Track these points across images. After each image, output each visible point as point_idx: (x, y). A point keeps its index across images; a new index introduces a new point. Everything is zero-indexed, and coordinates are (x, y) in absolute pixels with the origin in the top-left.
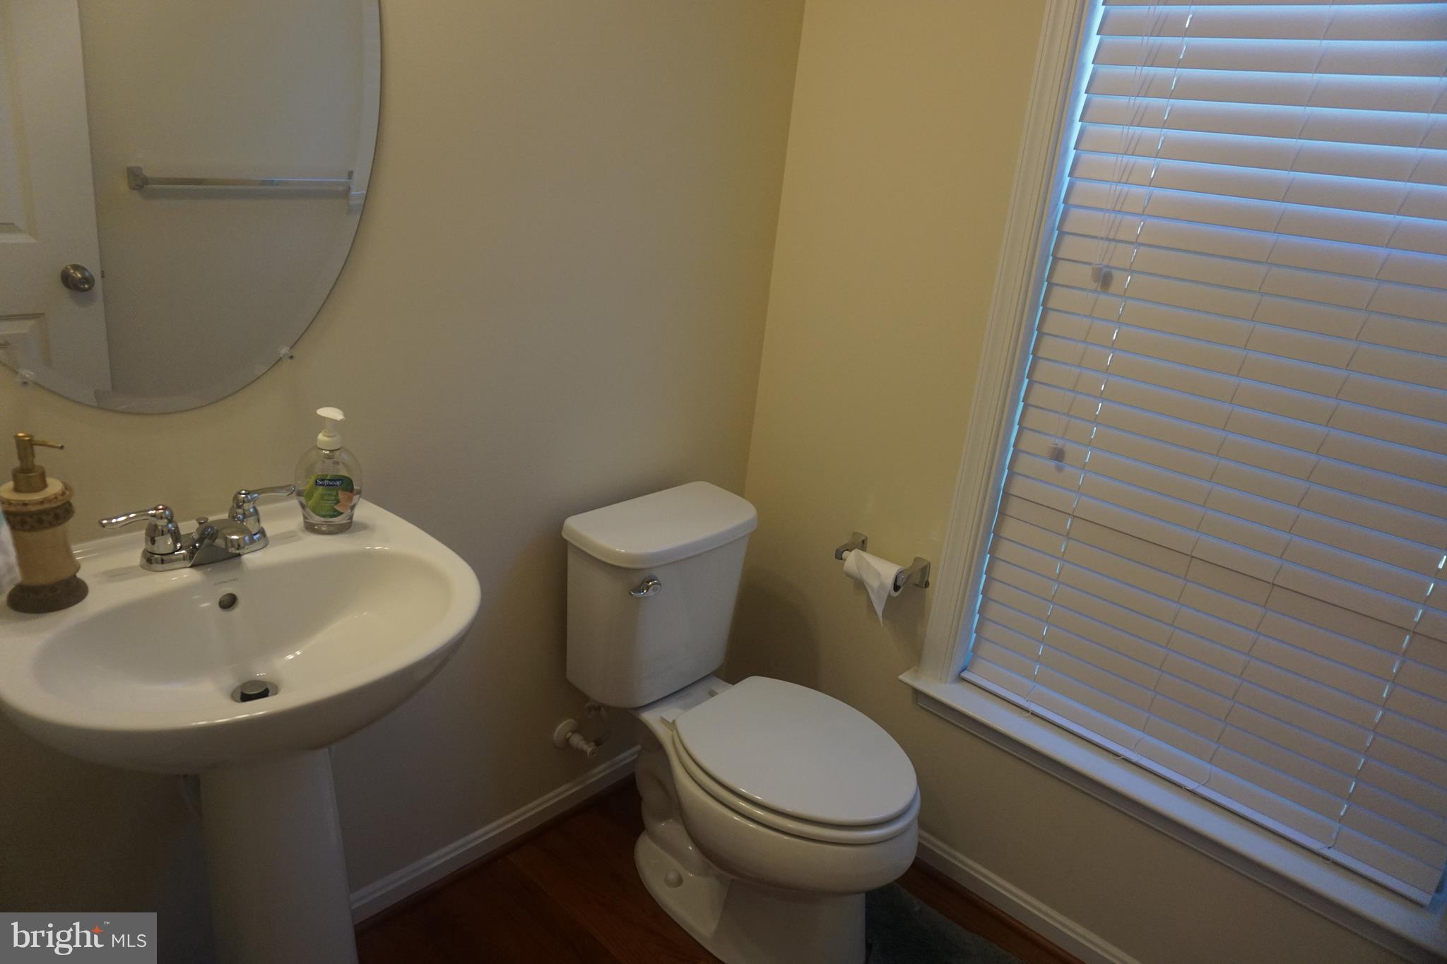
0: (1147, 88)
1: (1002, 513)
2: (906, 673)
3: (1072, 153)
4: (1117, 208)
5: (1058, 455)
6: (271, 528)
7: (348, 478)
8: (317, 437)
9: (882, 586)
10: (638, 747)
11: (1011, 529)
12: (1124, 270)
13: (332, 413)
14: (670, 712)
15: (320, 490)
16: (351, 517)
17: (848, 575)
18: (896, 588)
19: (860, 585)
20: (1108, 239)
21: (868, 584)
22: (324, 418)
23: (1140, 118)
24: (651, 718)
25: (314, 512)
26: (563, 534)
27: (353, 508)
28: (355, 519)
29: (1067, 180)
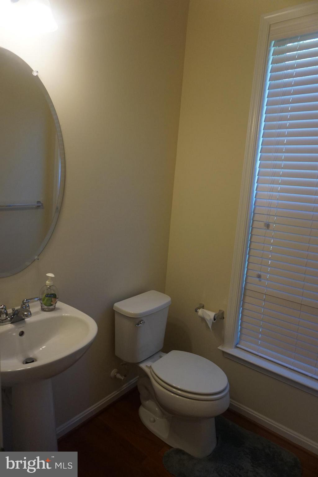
0: (274, 174)
1: (244, 295)
2: (220, 346)
3: (255, 192)
4: (269, 206)
5: (259, 276)
6: (32, 310)
7: (54, 294)
8: (46, 283)
9: (210, 319)
10: (138, 377)
11: (248, 299)
12: (273, 223)
13: (50, 275)
14: (149, 363)
15: (47, 298)
16: (55, 306)
17: (200, 317)
18: (215, 319)
19: (203, 319)
20: (267, 215)
21: (206, 319)
22: (49, 276)
23: (273, 182)
24: (143, 366)
25: (45, 305)
26: (114, 309)
27: (56, 303)
28: (56, 307)
29: (254, 199)
